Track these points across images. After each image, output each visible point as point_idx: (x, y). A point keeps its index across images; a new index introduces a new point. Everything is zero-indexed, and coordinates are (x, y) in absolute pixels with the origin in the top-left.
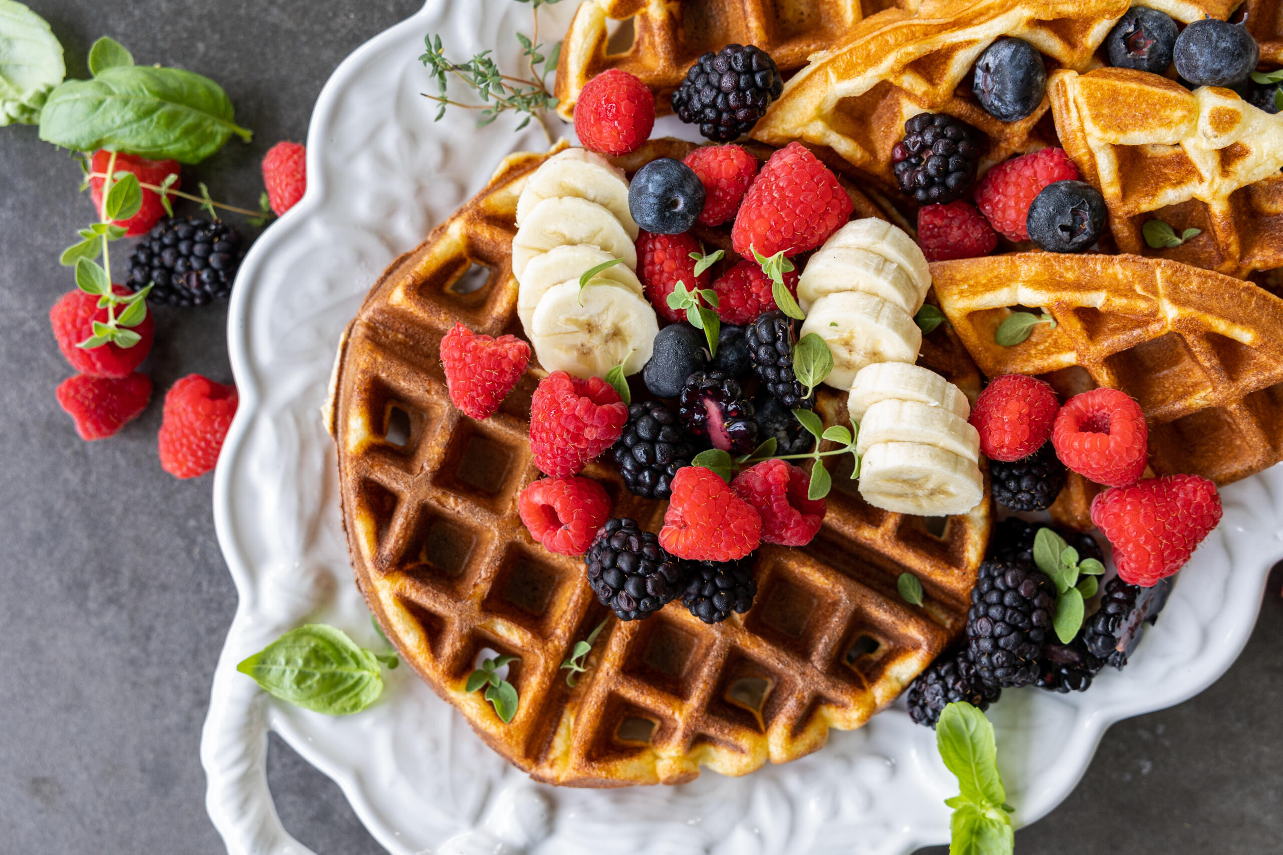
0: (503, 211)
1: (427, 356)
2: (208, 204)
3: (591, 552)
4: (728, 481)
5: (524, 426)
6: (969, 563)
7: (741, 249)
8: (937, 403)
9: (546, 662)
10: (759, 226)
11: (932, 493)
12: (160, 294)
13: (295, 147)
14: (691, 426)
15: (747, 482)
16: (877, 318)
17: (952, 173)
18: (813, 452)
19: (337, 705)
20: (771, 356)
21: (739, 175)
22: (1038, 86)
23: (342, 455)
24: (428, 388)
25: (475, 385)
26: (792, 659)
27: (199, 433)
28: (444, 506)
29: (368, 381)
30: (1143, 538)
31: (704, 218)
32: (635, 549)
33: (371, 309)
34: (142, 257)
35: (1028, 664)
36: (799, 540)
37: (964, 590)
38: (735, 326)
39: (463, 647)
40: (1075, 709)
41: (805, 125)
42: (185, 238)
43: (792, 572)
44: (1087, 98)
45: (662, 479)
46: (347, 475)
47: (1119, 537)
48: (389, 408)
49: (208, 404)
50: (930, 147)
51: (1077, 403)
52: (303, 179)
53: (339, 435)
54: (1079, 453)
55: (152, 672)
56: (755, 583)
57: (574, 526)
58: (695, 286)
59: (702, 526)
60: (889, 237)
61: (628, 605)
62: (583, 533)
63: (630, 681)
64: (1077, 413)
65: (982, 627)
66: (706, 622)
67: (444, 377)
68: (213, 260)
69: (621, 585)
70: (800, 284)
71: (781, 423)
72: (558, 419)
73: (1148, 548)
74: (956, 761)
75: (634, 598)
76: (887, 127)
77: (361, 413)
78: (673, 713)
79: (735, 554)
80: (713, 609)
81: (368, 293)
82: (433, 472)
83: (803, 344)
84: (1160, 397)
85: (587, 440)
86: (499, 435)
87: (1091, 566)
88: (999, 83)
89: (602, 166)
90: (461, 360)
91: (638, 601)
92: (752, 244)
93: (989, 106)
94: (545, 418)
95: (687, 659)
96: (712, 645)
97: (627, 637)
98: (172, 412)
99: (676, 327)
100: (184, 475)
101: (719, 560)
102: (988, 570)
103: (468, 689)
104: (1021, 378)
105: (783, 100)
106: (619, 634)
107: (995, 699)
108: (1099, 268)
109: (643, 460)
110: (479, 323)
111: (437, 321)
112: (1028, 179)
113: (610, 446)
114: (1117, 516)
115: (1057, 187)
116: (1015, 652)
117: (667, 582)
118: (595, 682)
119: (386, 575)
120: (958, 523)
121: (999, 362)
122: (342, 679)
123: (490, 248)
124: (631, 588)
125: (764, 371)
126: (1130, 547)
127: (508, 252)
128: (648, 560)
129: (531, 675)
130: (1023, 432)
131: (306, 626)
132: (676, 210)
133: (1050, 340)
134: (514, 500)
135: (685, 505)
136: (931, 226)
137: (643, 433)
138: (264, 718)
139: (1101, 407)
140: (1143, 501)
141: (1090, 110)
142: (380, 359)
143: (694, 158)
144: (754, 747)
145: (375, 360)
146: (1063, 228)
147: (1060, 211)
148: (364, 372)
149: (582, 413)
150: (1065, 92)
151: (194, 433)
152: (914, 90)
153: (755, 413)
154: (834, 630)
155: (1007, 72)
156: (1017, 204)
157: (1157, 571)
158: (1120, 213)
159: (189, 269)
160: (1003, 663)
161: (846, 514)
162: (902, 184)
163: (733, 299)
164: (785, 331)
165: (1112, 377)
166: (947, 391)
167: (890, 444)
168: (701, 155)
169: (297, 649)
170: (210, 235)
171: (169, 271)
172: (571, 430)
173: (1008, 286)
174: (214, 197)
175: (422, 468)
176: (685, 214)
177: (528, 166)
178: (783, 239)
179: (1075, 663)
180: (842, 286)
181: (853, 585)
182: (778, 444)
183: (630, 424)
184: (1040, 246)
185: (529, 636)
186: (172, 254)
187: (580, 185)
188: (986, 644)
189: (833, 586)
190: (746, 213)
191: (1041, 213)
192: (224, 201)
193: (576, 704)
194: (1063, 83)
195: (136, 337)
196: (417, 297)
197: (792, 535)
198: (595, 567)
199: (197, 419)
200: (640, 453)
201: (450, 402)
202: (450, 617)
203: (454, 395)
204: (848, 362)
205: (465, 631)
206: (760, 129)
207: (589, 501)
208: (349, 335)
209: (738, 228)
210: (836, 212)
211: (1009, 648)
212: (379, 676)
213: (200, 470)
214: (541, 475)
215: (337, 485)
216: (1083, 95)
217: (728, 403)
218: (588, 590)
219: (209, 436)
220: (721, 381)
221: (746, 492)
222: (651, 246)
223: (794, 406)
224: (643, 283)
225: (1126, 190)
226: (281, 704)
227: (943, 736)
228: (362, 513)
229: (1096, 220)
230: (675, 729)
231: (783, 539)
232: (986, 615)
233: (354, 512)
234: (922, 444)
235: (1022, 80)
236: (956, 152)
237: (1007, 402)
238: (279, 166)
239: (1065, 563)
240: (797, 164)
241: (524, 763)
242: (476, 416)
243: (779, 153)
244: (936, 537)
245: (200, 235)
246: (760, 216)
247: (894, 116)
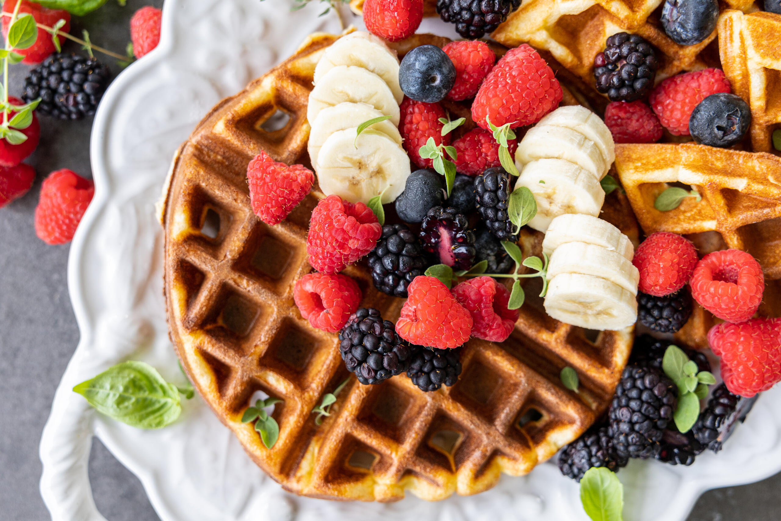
0: (304, 73)
1: (238, 174)
2: (88, 46)
3: (344, 332)
4: (449, 289)
5: (304, 233)
6: (616, 366)
7: (478, 119)
8: (613, 248)
9: (302, 407)
10: (494, 102)
11: (599, 313)
12: (46, 107)
13: (156, 11)
14: (427, 245)
15: (464, 291)
16: (576, 180)
17: (639, 78)
18: (512, 273)
19: (146, 422)
20: (493, 200)
21: (482, 63)
22: (713, 19)
23: (168, 240)
24: (236, 197)
25: (271, 199)
26: (481, 422)
27: (64, 213)
28: (239, 286)
29: (191, 187)
30: (751, 363)
31: (451, 94)
32: (377, 333)
33: (200, 135)
34: (34, 79)
35: (653, 443)
36: (498, 338)
37: (610, 384)
38: (466, 175)
39: (242, 391)
40: (680, 477)
41: (533, 33)
42: (68, 69)
43: (486, 359)
44: (752, 31)
45: (402, 283)
46: (169, 256)
47: (733, 360)
48: (206, 209)
49: (73, 192)
50: (625, 58)
51: (713, 259)
52: (159, 35)
53: (167, 225)
54: (713, 296)
55: (15, 381)
56: (461, 365)
57: (333, 311)
58: (441, 143)
59: (430, 322)
60: (590, 121)
61: (368, 374)
62: (340, 317)
63: (361, 427)
64: (712, 266)
65: (623, 414)
66: (423, 390)
67: (248, 191)
68: (87, 87)
69: (364, 360)
70: (518, 149)
71: (492, 250)
72: (330, 231)
73: (754, 370)
74: (591, 507)
75: (373, 370)
76: (592, 41)
77: (184, 211)
78: (391, 453)
79: (451, 344)
80: (429, 382)
81: (198, 123)
82: (233, 260)
83: (516, 194)
84: (772, 260)
85: (350, 248)
86: (285, 237)
87: (705, 376)
88: (684, 14)
89: (382, 46)
90: (262, 179)
91: (376, 372)
92: (487, 116)
93: (672, 32)
94: (320, 229)
95: (404, 413)
96: (424, 406)
97: (363, 395)
98: (46, 195)
99: (424, 172)
100: (52, 242)
101: (439, 347)
102: (631, 372)
103: (243, 420)
104: (673, 236)
105: (519, 12)
106: (357, 391)
107: (624, 465)
108: (741, 161)
109: (390, 267)
110: (278, 154)
111: (247, 149)
112: (693, 89)
113: (366, 254)
114: (733, 344)
115: (718, 97)
116: (646, 435)
117: (398, 359)
118: (336, 425)
119: (190, 332)
120: (610, 335)
121: (655, 222)
122: (151, 403)
123: (291, 99)
124: (371, 362)
125: (485, 211)
126: (740, 369)
127: (305, 103)
128: (386, 342)
129: (290, 415)
130: (673, 277)
131: (128, 362)
132: (434, 84)
133: (695, 210)
134: (290, 287)
135: (419, 305)
136: (616, 118)
137: (392, 247)
138: (90, 427)
139: (731, 263)
140: (753, 335)
141: (753, 40)
142: (202, 172)
143: (450, 48)
144: (447, 483)
145: (198, 172)
146: (719, 128)
147: (718, 115)
148: (189, 181)
149: (349, 228)
150: (731, 26)
151: (61, 211)
152: (618, 13)
153: (475, 241)
154: (514, 404)
155: (691, 7)
156: (683, 107)
157: (758, 387)
158: (761, 121)
159: (68, 91)
160: (636, 442)
161: (531, 321)
162: (600, 84)
163: (468, 155)
164: (505, 183)
165: (740, 242)
166: (621, 240)
167: (574, 275)
168: (455, 47)
169: (120, 379)
170: (86, 68)
171: (53, 92)
172: (339, 240)
173: (672, 167)
174: (93, 41)
175: (225, 256)
176: (440, 88)
177: (325, 43)
178: (511, 114)
179: (685, 445)
180: (550, 154)
181: (531, 373)
182: (489, 266)
183: (382, 240)
184: (698, 140)
185: (292, 386)
186: (56, 79)
187: (364, 59)
188: (624, 427)
189: (517, 372)
190: (485, 92)
191: (703, 115)
192: (101, 46)
193: (321, 438)
194: (731, 20)
195: (23, 137)
196: (234, 129)
197: (494, 334)
198: (346, 343)
199: (64, 202)
200: (388, 262)
201: (251, 209)
202: (234, 367)
203: (254, 205)
204: (547, 211)
205: (245, 379)
206: (499, 32)
207: (346, 293)
208: (181, 152)
209: (478, 103)
210: (552, 99)
211: (642, 432)
212: (179, 404)
213: (64, 239)
214: (312, 270)
215: (162, 262)
216: (748, 29)
217: (457, 232)
218: (338, 357)
219: (72, 216)
220: (454, 215)
221: (463, 299)
222: (411, 110)
223: (504, 238)
224: (403, 137)
225: (769, 104)
226: (104, 418)
227: (584, 489)
228: (178, 285)
229: (744, 124)
230: (391, 465)
231: (486, 335)
232: (627, 406)
233: (172, 283)
234: (598, 277)
235: (703, 13)
236: (644, 63)
237: (663, 252)
238: (143, 24)
239: (687, 373)
240: (527, 59)
241: (279, 478)
242: (269, 222)
243: (513, 51)
244: (591, 343)
245: (79, 67)
246: (495, 96)
247: (599, 33)
